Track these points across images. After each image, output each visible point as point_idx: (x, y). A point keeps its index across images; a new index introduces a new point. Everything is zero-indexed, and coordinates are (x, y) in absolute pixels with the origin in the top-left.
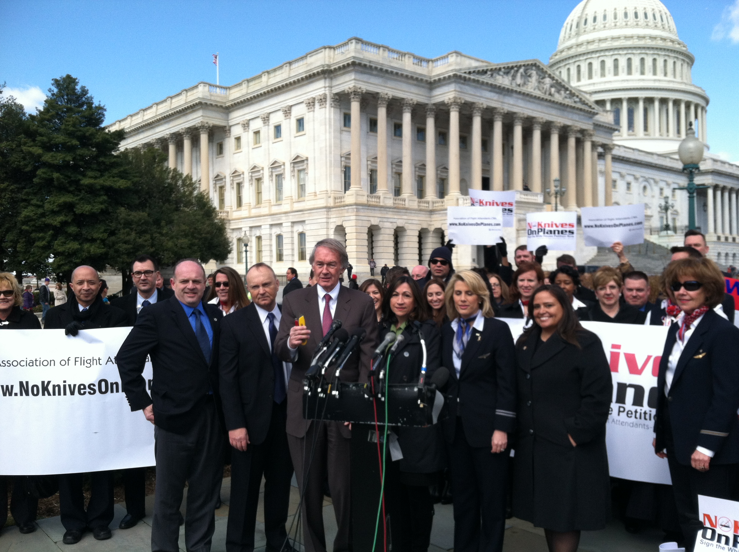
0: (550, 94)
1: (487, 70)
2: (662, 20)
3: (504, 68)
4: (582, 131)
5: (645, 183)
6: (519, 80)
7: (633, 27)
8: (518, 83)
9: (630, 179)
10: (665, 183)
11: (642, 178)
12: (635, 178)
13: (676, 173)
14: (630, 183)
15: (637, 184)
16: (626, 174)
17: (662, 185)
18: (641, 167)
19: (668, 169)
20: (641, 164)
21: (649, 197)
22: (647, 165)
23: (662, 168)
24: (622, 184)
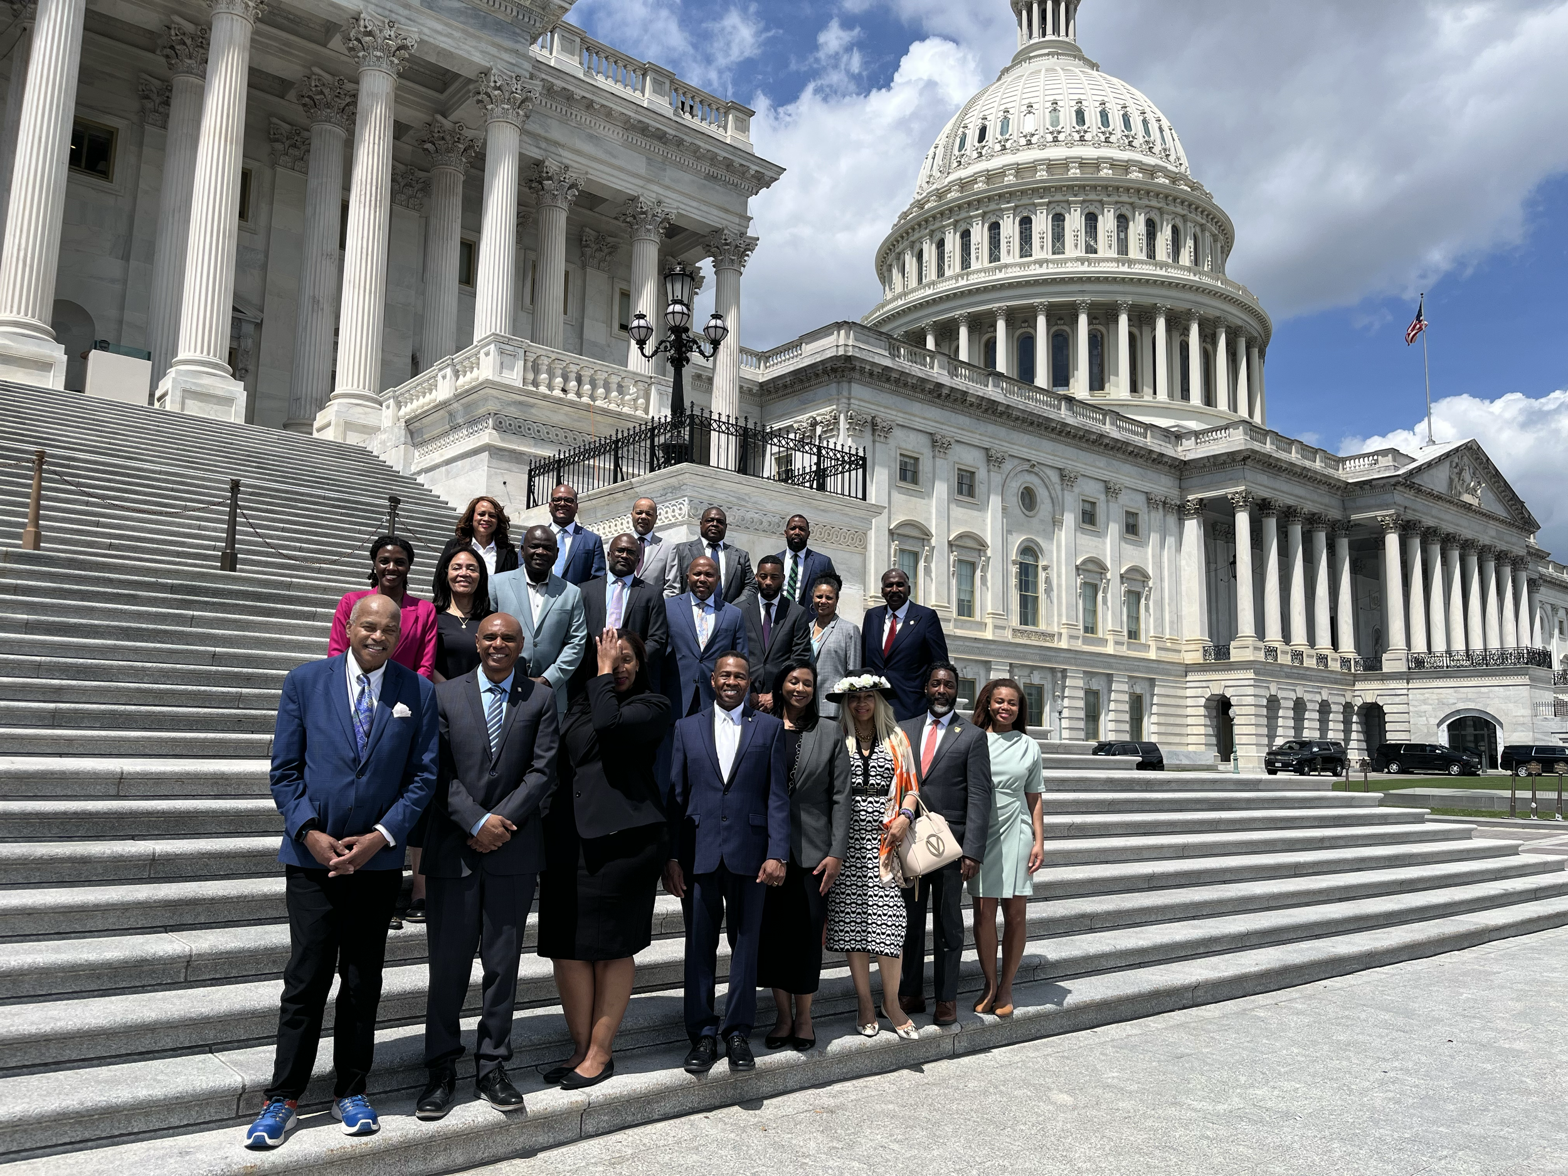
2: (1147, 132)
5: (1032, 480)
7: (1070, 144)
9: (967, 456)
10: (1100, 486)
11: (1016, 462)
12: (989, 458)
13: (1140, 461)
14: (973, 473)
15: (997, 478)
16: (952, 441)
17: (1093, 490)
18: (1013, 428)
19: (1107, 445)
20: (1009, 416)
21: (1042, 521)
22: (1032, 423)
23: (1087, 440)
24: (937, 471)
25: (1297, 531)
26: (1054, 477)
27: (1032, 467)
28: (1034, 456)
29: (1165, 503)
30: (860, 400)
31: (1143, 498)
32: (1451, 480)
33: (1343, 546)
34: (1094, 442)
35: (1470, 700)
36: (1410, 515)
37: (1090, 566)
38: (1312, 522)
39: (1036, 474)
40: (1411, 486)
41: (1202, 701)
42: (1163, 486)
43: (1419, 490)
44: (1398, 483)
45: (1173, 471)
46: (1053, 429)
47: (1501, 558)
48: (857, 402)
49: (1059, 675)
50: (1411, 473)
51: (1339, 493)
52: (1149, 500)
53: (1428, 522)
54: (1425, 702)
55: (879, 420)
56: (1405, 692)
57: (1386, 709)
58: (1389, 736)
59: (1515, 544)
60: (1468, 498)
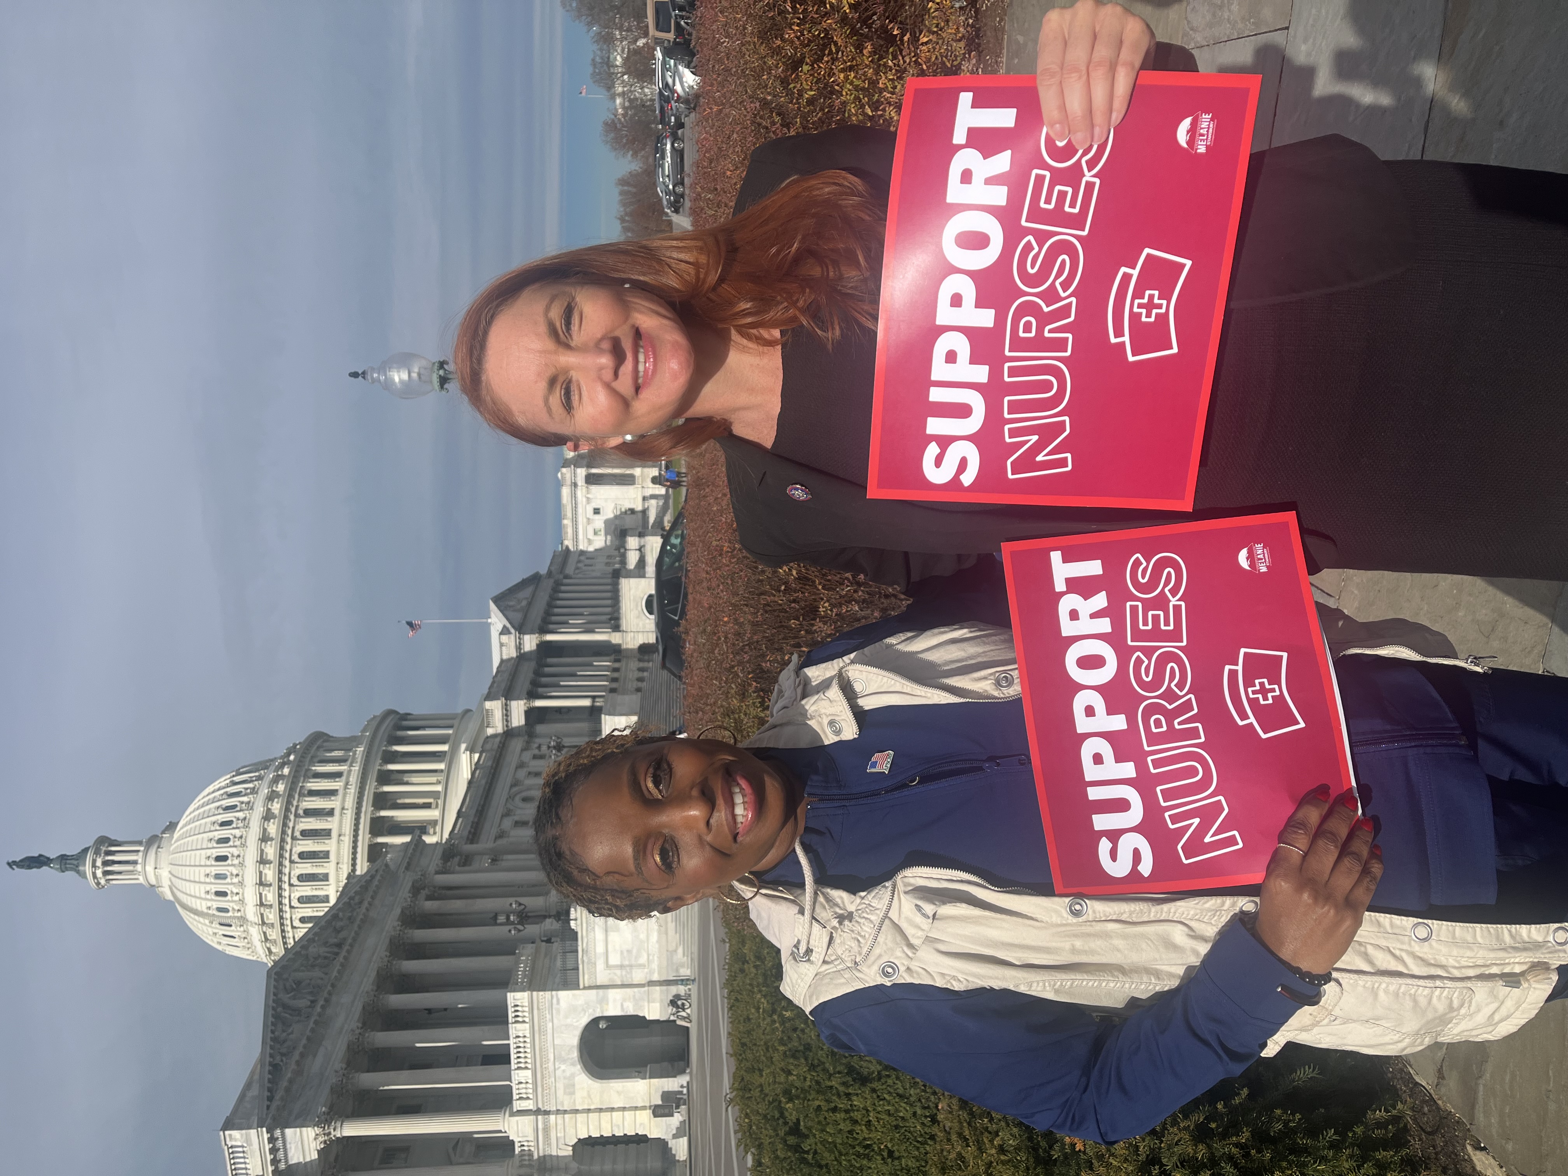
0: (339, 945)
1: (270, 1064)
3: (273, 1032)
4: (416, 890)
5: (517, 798)
6: (302, 1003)
7: (247, 829)
8: (309, 1003)
9: (507, 823)
10: (519, 770)
11: (508, 804)
12: (507, 814)
14: (516, 821)
15: (518, 812)
16: (499, 828)
17: (522, 773)
23: (495, 773)
24: (516, 835)
25: (544, 680)
26: (515, 789)
27: (511, 798)
28: (506, 796)
32: (514, 611)
33: (550, 660)
34: (495, 770)
35: (637, 605)
38: (538, 673)
39: (514, 796)
42: (517, 745)
43: (523, 624)
47: (556, 589)
50: (514, 627)
51: (522, 662)
52: (525, 749)
53: (539, 621)
54: (638, 625)
56: (632, 633)
57: (639, 643)
58: (652, 642)
59: (548, 584)
60: (524, 603)
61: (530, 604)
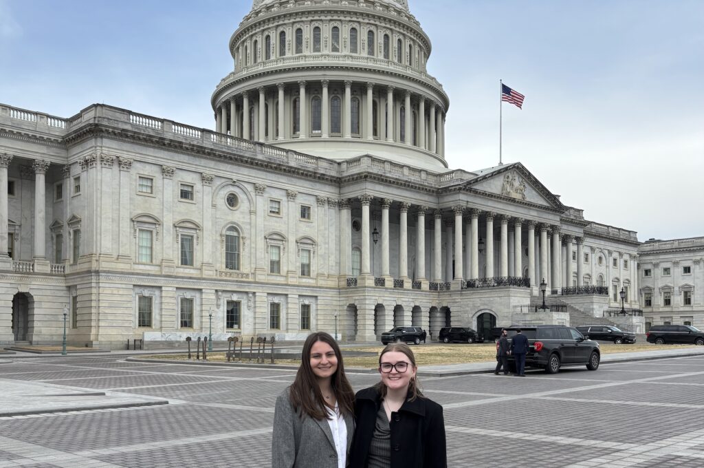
10: (284, 193)
11: (223, 180)
12: (203, 179)
13: (309, 178)
14: (192, 186)
15: (207, 189)
16: (174, 169)
17: (277, 195)
18: (219, 161)
19: (285, 170)
20: (214, 155)
21: (242, 213)
22: (231, 159)
23: (271, 168)
24: (165, 186)
25: (404, 216)
26: (250, 188)
27: (234, 184)
28: (235, 177)
29: (329, 201)
30: (108, 148)
31: (313, 199)
32: (504, 185)
33: (438, 223)
34: (276, 168)
35: (487, 304)
36: (470, 206)
37: (275, 237)
38: (414, 212)
39: (238, 187)
40: (470, 190)
41: (346, 308)
42: (327, 192)
43: (476, 192)
44: (460, 189)
45: (333, 183)
46: (247, 162)
48: (107, 149)
49: (251, 295)
50: (469, 183)
51: (435, 194)
53: (484, 209)
54: (467, 305)
55: (121, 159)
56: (459, 300)
57: (451, 310)
58: (452, 324)
59: (552, 219)
60: (517, 196)
61: (513, 200)
